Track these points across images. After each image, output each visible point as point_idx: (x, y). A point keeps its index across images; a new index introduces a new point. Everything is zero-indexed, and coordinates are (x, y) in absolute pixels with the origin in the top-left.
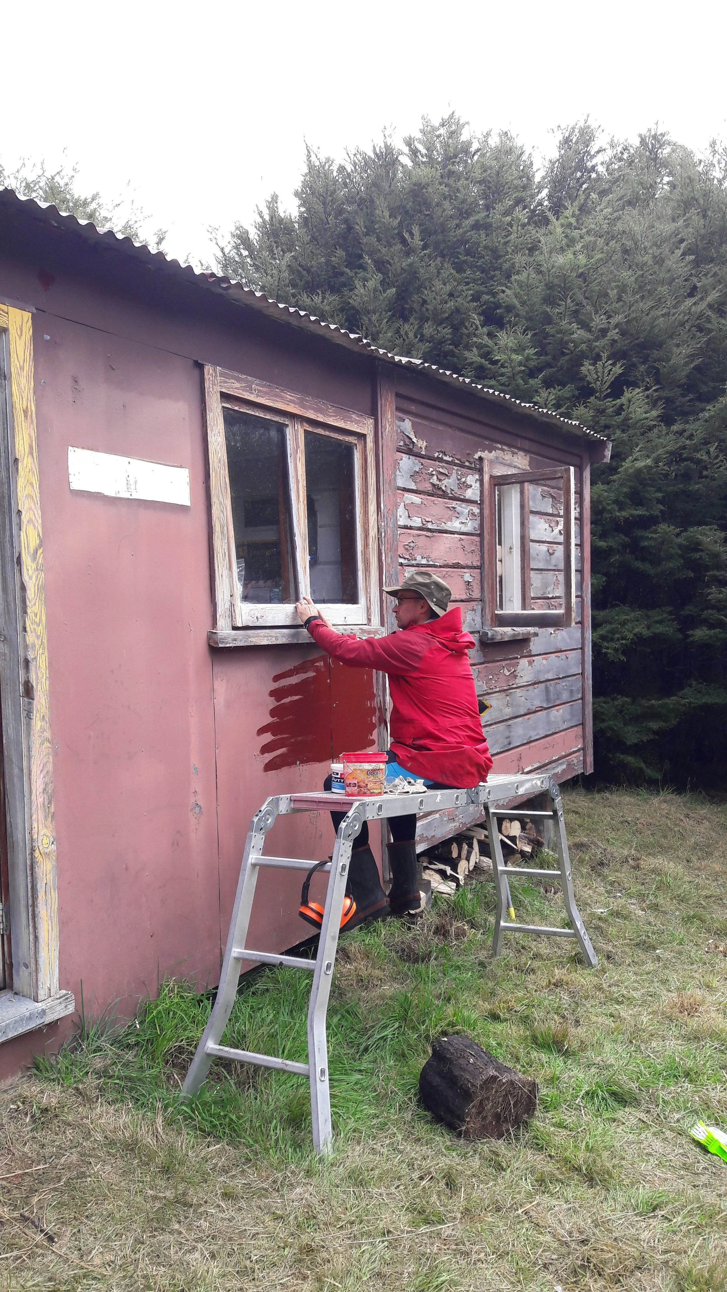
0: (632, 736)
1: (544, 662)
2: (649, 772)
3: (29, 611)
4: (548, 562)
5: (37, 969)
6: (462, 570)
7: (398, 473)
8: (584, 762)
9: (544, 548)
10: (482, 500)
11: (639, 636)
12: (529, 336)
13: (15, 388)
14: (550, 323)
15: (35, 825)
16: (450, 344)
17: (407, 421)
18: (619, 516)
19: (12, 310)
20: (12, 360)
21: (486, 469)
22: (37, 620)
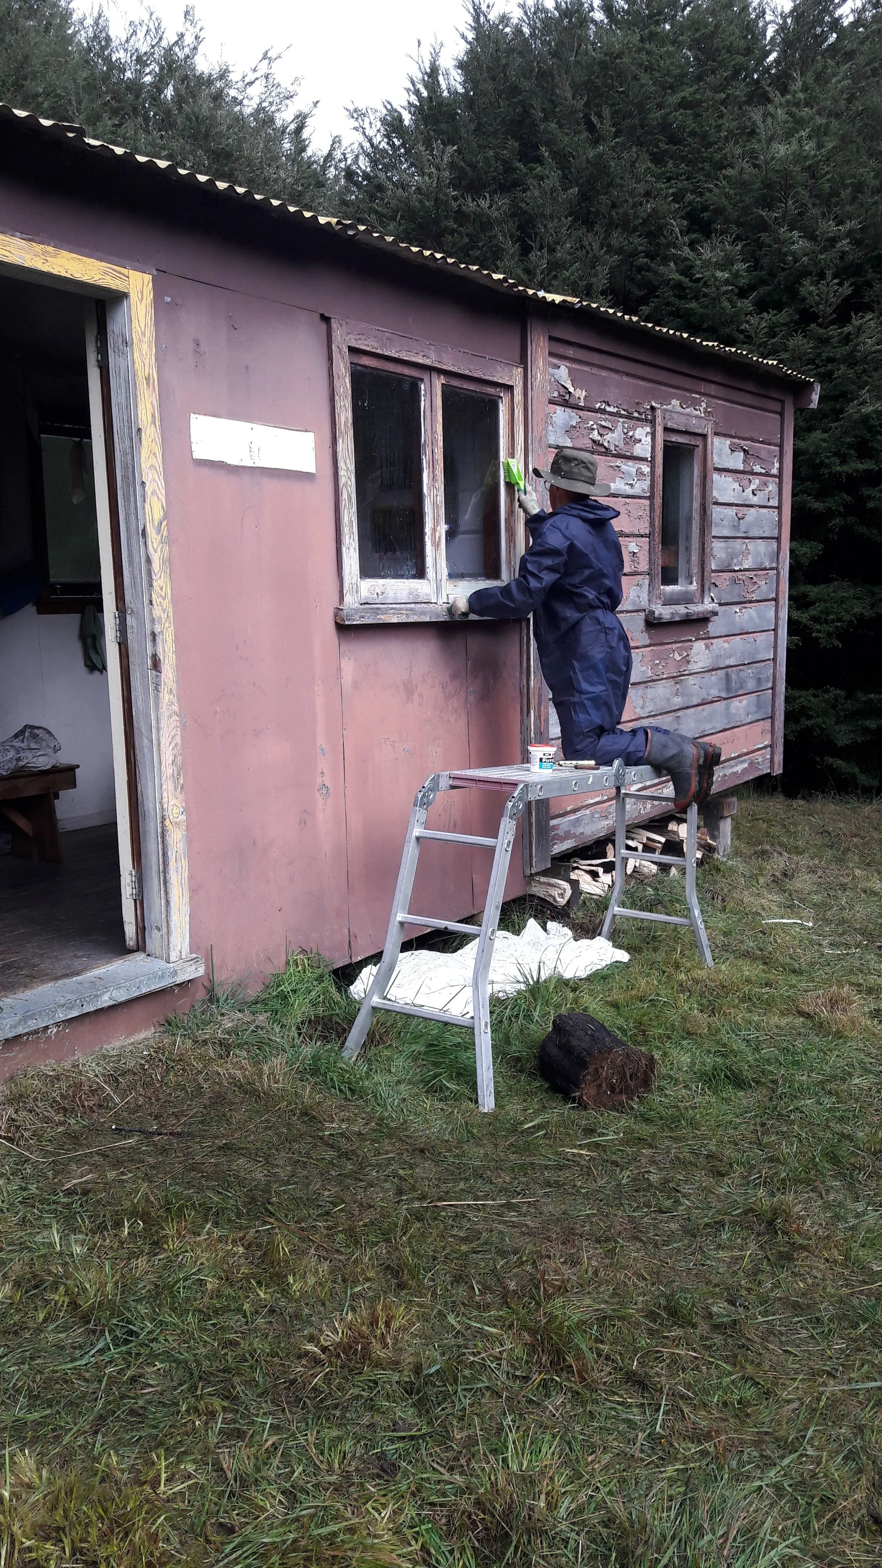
0: (843, 736)
1: (726, 645)
2: (863, 779)
3: (155, 584)
4: (736, 527)
5: (168, 933)
6: (627, 539)
7: (550, 428)
8: (772, 760)
9: (731, 512)
10: (653, 457)
11: (860, 618)
12: (739, 248)
13: (136, 355)
14: (765, 231)
15: (165, 795)
16: (644, 257)
17: (563, 368)
18: (840, 473)
19: (132, 273)
20: (133, 326)
21: (659, 420)
22: (163, 594)
